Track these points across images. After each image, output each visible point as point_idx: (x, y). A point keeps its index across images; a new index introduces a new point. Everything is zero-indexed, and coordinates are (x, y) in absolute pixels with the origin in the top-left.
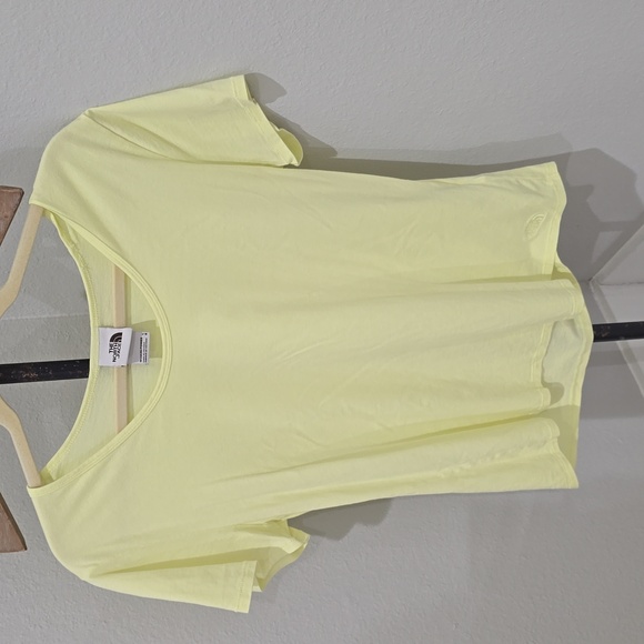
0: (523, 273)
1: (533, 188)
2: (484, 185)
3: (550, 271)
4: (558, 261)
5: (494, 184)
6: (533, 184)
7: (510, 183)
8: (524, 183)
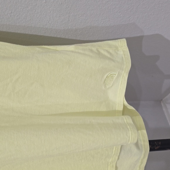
0: (103, 109)
1: (109, 56)
2: (72, 52)
3: (121, 108)
4: (126, 103)
5: (80, 51)
6: (108, 52)
7: (91, 51)
8: (103, 52)
